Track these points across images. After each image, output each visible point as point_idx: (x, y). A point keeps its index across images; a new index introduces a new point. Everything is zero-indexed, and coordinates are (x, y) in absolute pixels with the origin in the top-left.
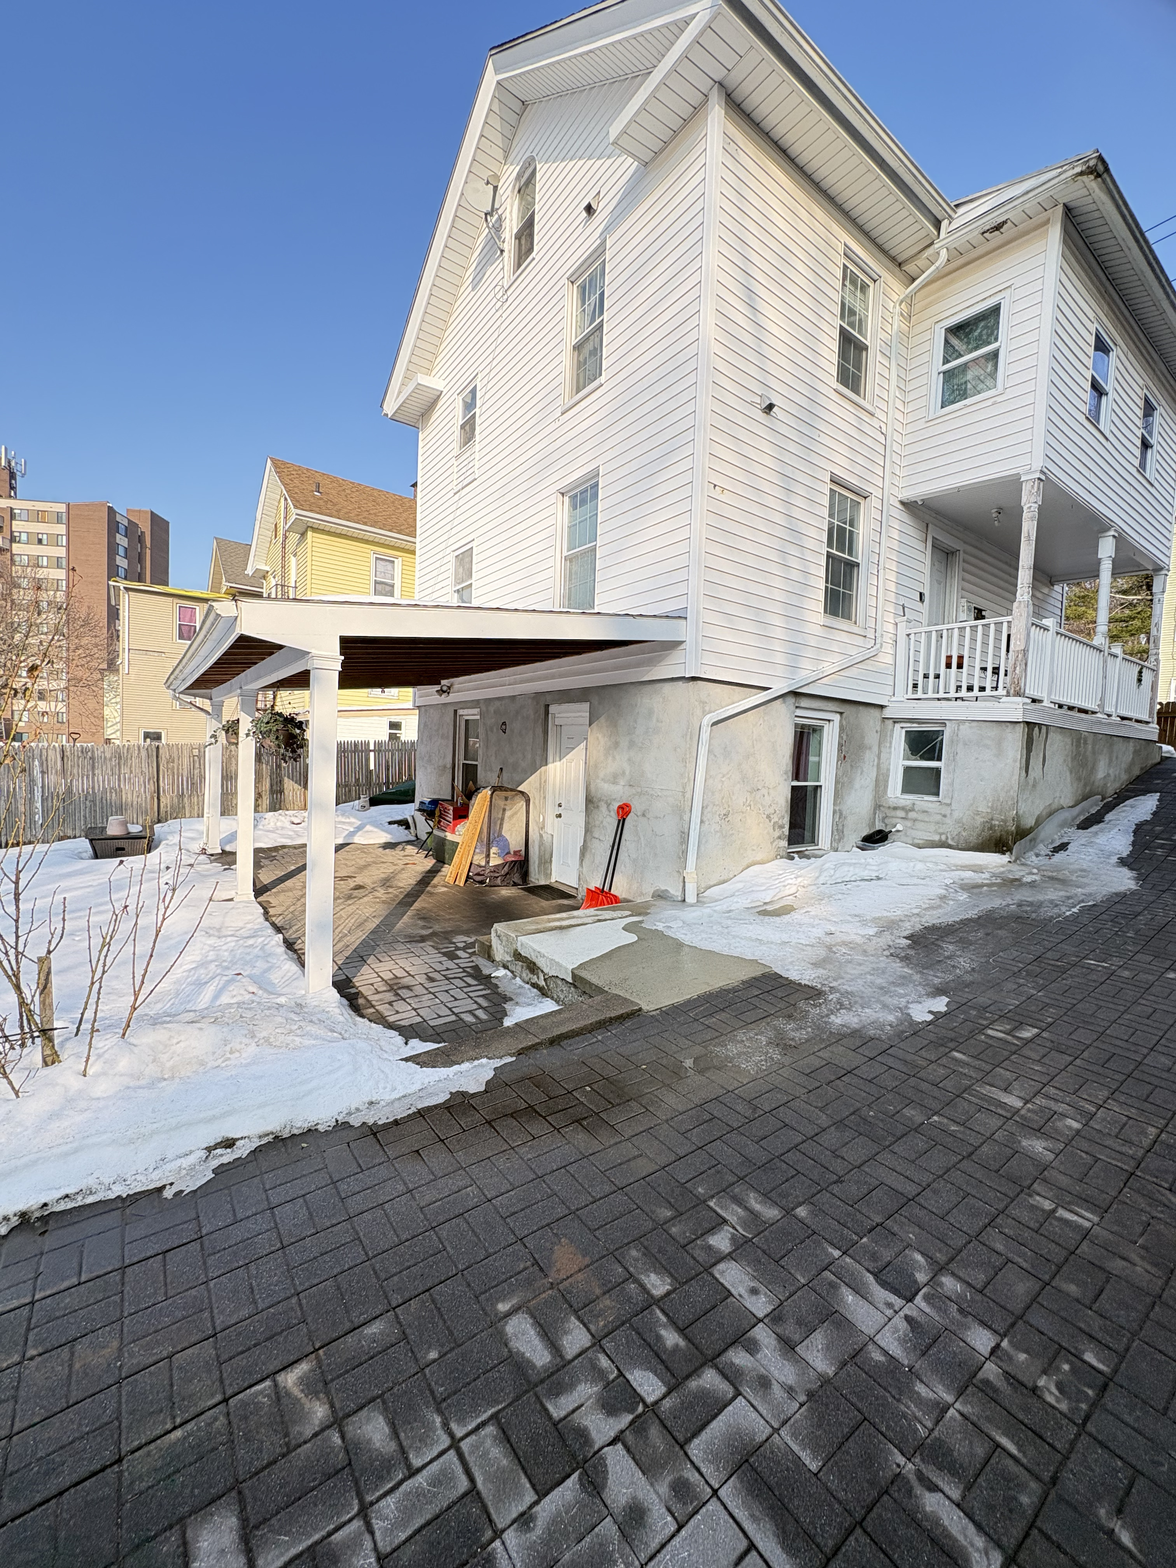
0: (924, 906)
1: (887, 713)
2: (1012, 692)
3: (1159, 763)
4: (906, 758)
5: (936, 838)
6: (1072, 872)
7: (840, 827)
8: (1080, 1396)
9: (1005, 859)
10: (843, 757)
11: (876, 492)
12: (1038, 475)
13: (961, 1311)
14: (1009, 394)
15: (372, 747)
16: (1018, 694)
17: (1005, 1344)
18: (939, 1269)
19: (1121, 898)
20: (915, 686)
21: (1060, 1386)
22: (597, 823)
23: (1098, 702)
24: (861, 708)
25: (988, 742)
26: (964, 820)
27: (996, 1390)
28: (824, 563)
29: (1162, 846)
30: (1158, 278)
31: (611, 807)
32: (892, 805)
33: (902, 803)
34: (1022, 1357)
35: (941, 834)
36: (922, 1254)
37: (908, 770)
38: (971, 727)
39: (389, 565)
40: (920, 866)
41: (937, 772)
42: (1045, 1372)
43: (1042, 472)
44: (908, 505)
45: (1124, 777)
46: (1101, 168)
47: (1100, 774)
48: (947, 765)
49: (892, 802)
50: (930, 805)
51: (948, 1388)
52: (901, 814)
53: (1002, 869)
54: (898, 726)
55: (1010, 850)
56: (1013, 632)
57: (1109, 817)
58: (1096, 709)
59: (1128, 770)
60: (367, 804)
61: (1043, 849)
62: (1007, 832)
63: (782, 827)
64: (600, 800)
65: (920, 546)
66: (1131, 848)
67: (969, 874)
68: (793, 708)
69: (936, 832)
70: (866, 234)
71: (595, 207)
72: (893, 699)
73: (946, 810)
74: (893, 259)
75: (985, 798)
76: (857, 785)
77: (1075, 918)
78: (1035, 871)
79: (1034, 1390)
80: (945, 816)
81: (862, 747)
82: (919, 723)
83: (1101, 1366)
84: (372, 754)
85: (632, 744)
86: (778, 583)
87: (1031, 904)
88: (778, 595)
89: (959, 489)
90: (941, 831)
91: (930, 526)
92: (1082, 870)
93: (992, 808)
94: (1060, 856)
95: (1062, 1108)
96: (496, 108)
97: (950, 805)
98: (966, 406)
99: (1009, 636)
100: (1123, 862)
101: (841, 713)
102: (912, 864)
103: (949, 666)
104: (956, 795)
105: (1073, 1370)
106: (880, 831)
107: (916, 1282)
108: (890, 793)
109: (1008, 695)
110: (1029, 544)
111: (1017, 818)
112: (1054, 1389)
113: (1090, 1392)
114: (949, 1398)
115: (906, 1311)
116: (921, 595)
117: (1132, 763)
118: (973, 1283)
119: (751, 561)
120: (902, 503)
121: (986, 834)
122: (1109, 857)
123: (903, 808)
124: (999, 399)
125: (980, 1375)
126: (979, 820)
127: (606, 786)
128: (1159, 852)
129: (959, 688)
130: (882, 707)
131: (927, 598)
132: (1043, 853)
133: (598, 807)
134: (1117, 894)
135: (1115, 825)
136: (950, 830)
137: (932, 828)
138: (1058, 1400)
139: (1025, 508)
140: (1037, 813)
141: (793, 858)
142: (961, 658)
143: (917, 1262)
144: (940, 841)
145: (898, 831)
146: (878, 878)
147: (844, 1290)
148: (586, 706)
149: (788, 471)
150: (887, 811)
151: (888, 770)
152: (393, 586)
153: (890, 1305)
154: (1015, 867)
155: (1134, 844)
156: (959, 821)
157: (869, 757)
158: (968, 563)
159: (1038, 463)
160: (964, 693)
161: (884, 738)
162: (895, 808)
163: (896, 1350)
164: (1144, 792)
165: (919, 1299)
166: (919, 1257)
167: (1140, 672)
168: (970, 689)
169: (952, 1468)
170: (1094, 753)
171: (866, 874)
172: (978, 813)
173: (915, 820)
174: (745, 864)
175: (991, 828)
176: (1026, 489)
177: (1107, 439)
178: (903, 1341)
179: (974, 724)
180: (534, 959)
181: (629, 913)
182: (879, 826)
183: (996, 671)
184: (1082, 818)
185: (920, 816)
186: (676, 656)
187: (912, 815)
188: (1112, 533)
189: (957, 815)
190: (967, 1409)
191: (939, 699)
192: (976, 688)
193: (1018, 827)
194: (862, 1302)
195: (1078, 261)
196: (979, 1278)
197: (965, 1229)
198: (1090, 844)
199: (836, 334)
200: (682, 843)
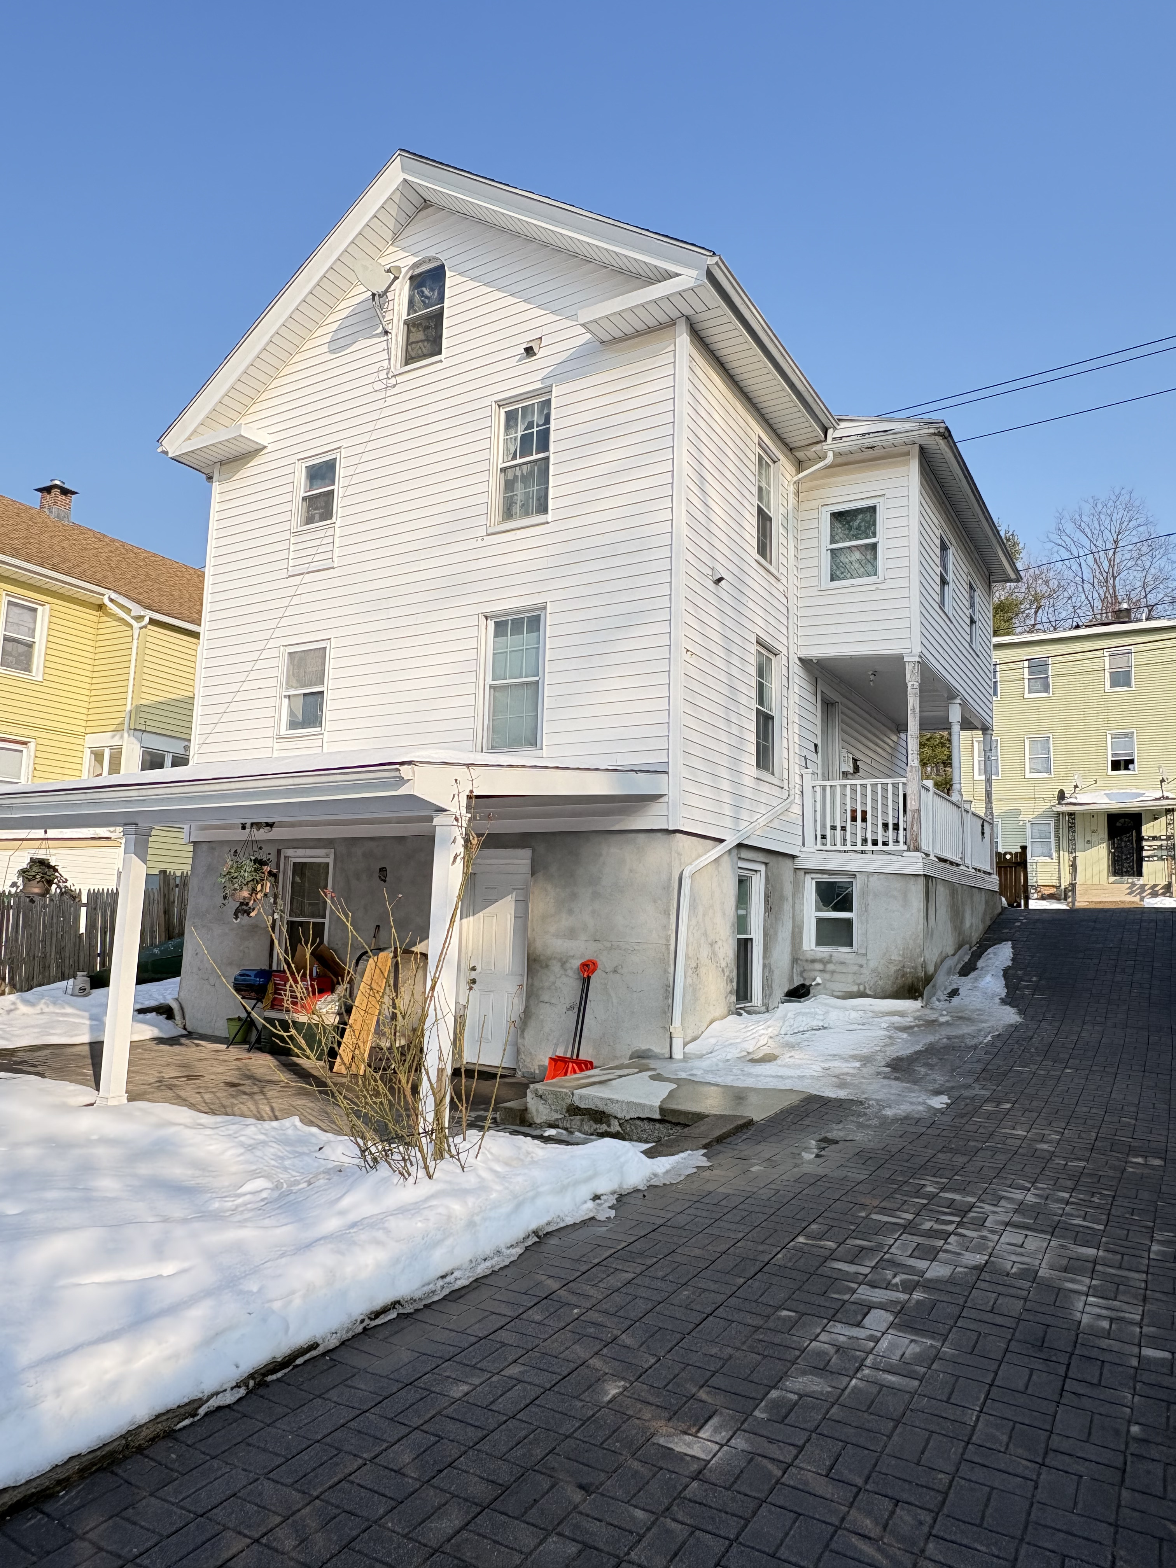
0: (881, 1044)
1: (800, 864)
2: (912, 847)
3: (1000, 914)
4: (818, 909)
5: (855, 989)
6: (973, 1011)
7: (770, 982)
9: (917, 1004)
10: (769, 908)
11: (784, 651)
12: (917, 659)
14: (889, 584)
15: (84, 900)
16: (917, 849)
19: (1016, 1027)
20: (824, 837)
22: (547, 984)
23: (961, 856)
24: (780, 858)
25: (895, 893)
26: (880, 970)
28: (754, 718)
29: (1027, 987)
30: (977, 501)
31: (568, 965)
32: (809, 957)
33: (819, 956)
35: (859, 985)
37: (820, 921)
38: (879, 879)
39: (27, 615)
40: (854, 1015)
41: (849, 923)
43: (920, 657)
44: (805, 662)
45: (981, 927)
46: (947, 434)
47: (967, 924)
48: (859, 916)
49: (809, 956)
50: (846, 956)
52: (819, 966)
53: (918, 1014)
54: (808, 877)
55: (921, 995)
56: (909, 793)
57: (980, 964)
58: (958, 861)
59: (983, 921)
60: (87, 986)
61: (942, 994)
62: (917, 978)
63: (732, 981)
64: (550, 959)
65: (812, 698)
66: (1006, 991)
67: (896, 1019)
68: (736, 859)
69: (854, 982)
70: (770, 426)
71: (536, 350)
72: (803, 849)
73: (862, 961)
74: (786, 445)
75: (896, 947)
76: (780, 939)
77: (992, 1044)
78: (945, 1013)
80: (861, 966)
81: (782, 898)
82: (829, 874)
84: (84, 910)
85: (596, 896)
86: (723, 737)
87: (956, 1037)
88: (725, 749)
89: (851, 658)
90: (859, 982)
91: (819, 680)
92: (979, 1010)
93: (903, 956)
94: (956, 1000)
95: (1048, 1132)
96: (397, 198)
97: (865, 955)
98: (853, 586)
99: (905, 796)
100: (1004, 1001)
101: (766, 864)
102: (847, 1013)
103: (854, 819)
104: (870, 946)
106: (803, 985)
108: (805, 947)
109: (909, 850)
110: (915, 717)
111: (924, 965)
116: (816, 746)
117: (985, 913)
119: (706, 717)
120: (800, 659)
121: (900, 981)
122: (992, 997)
123: (821, 961)
124: (880, 586)
126: (893, 968)
127: (559, 942)
128: (1027, 992)
129: (865, 841)
130: (793, 857)
131: (820, 749)
132: (941, 998)
133: (547, 966)
134: (1011, 1026)
135: (988, 971)
136: (867, 978)
137: (850, 978)
139: (909, 684)
140: (935, 960)
141: (740, 1015)
142: (864, 813)
144: (859, 991)
145: (818, 984)
146: (825, 1028)
148: (527, 853)
149: (729, 634)
150: (805, 964)
151: (803, 922)
152: (30, 646)
154: (927, 1011)
155: (1007, 986)
156: (873, 971)
157: (787, 907)
158: (845, 715)
159: (917, 649)
160: (870, 847)
161: (798, 888)
162: (813, 961)
164: (1000, 941)
167: (983, 826)
168: (875, 843)
170: (962, 903)
171: (815, 1023)
172: (891, 962)
173: (833, 972)
174: (708, 1020)
175: (903, 976)
176: (908, 668)
177: (951, 622)
179: (882, 876)
180: (602, 1107)
181: (637, 1070)
182: (797, 982)
183: (896, 827)
184: (960, 966)
185: (839, 968)
186: (657, 808)
187: (830, 967)
188: (958, 701)
189: (872, 964)
191: (845, 851)
192: (880, 843)
193: (926, 973)
195: (928, 485)
198: (974, 988)
199: (755, 512)
200: (667, 998)
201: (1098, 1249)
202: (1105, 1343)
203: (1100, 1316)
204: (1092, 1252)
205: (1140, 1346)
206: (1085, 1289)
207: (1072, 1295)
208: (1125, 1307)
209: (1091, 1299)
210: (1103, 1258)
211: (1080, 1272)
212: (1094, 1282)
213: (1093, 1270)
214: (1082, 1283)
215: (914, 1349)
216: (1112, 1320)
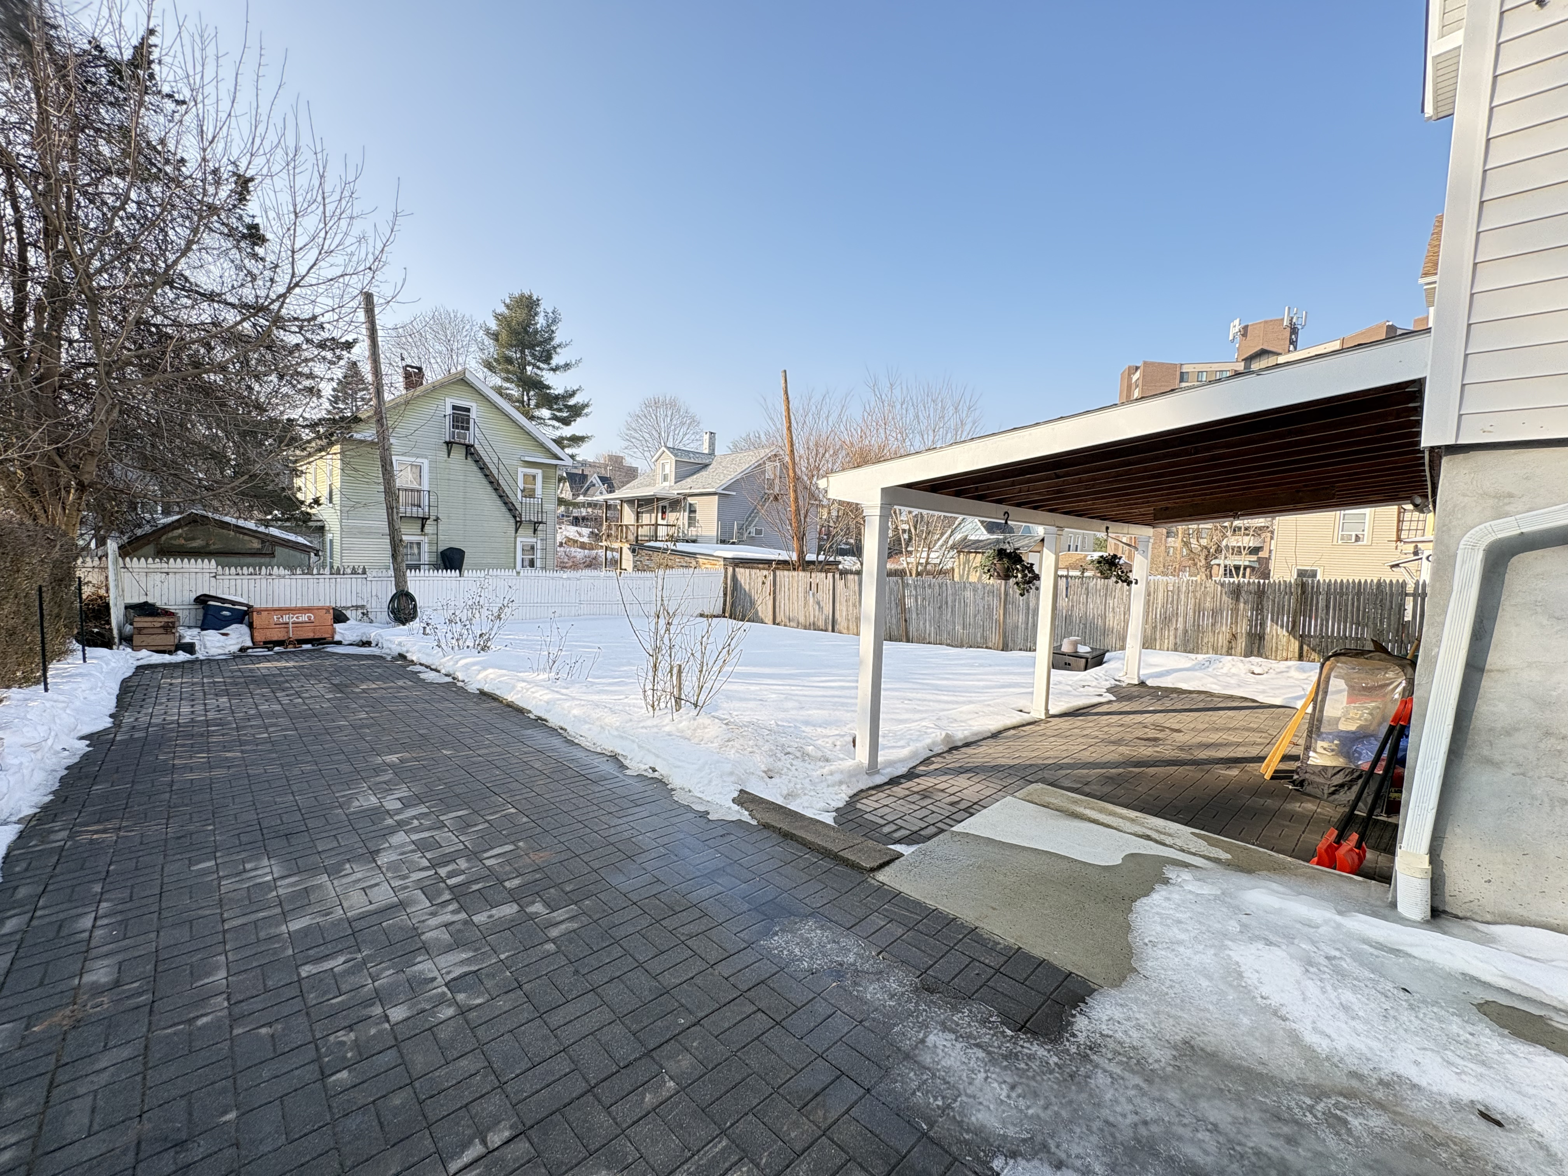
8: (330, 1053)
13: (423, 1011)
17: (387, 1026)
18: (463, 1011)
21: (343, 1043)
27: (365, 1007)
34: (373, 1031)
36: (480, 1005)
42: (356, 1040)
51: (382, 985)
79: (350, 1028)
83: (334, 1078)
105: (344, 1058)
107: (459, 992)
112: (344, 1039)
113: (327, 1059)
114: (376, 984)
115: (440, 979)
118: (440, 1027)
125: (378, 1003)
138: (337, 1037)
143: (475, 999)
147: (471, 954)
153: (448, 973)
163: (419, 967)
165: (445, 989)
166: (479, 1001)
169: (347, 972)
178: (421, 972)
190: (366, 989)
194: (457, 960)
196: (443, 1034)
197: (493, 1043)
201: (289, 933)
202: (243, 855)
203: (256, 869)
204: (296, 925)
205: (217, 865)
206: (279, 883)
207: (286, 873)
208: (237, 886)
209: (269, 878)
210: (278, 925)
211: (294, 896)
212: (274, 893)
213: (281, 904)
214: (285, 888)
215: (356, 803)
216: (245, 871)
